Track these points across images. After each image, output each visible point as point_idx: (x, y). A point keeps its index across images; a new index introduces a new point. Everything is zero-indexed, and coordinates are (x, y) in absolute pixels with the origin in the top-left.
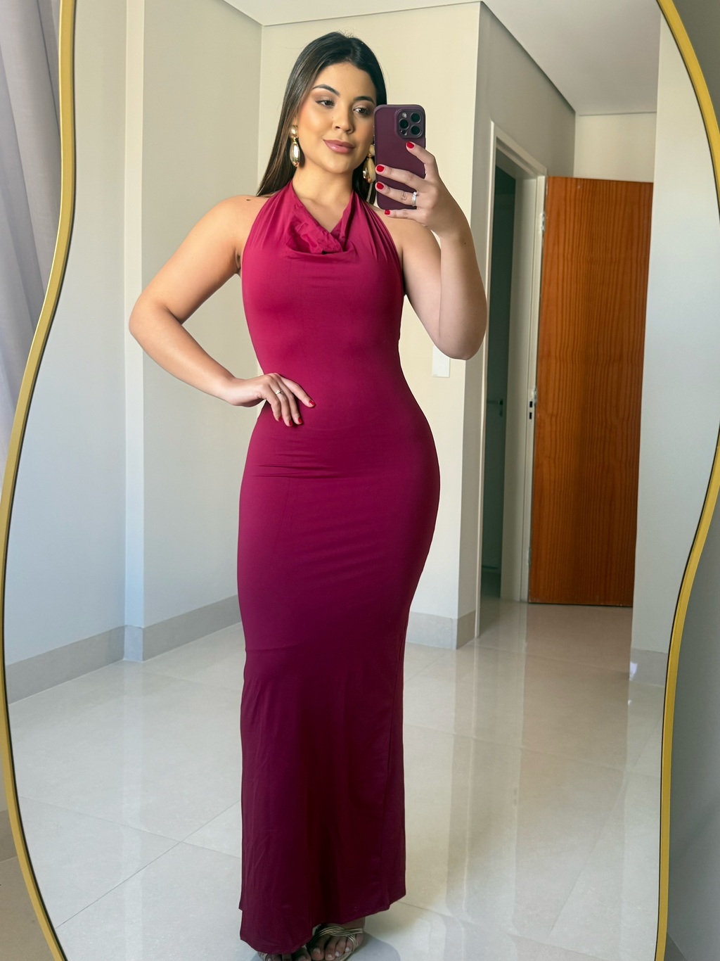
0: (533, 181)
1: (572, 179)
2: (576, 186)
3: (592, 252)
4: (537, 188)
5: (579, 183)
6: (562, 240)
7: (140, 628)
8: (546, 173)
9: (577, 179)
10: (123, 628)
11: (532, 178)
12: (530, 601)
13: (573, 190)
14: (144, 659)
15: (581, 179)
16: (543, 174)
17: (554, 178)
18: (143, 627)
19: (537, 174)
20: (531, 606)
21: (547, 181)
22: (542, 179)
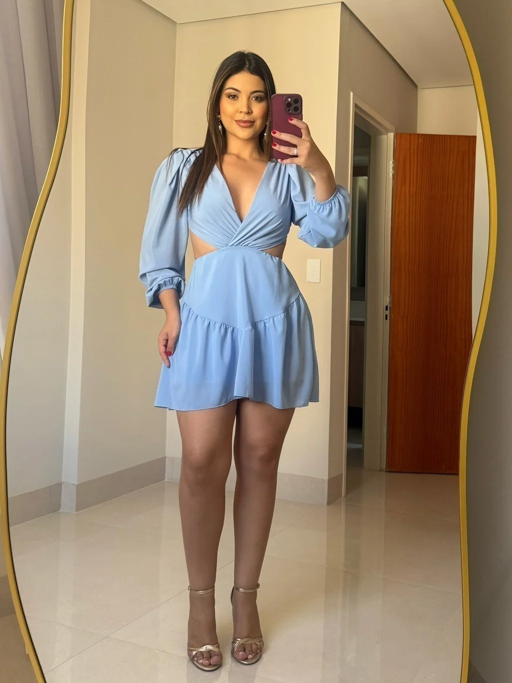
0: (385, 136)
1: (414, 134)
2: (418, 140)
3: (432, 189)
4: (388, 141)
5: (420, 137)
6: (408, 179)
7: (74, 484)
8: (394, 129)
9: (419, 134)
10: (60, 484)
11: (384, 134)
12: (388, 470)
13: (416, 142)
14: (76, 511)
15: (422, 134)
16: (392, 132)
17: (401, 134)
18: (76, 484)
19: (387, 131)
20: (388, 474)
21: (395, 137)
22: (391, 135)
